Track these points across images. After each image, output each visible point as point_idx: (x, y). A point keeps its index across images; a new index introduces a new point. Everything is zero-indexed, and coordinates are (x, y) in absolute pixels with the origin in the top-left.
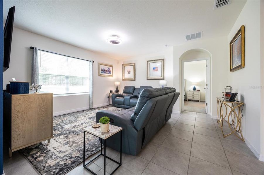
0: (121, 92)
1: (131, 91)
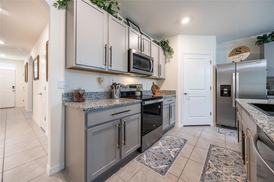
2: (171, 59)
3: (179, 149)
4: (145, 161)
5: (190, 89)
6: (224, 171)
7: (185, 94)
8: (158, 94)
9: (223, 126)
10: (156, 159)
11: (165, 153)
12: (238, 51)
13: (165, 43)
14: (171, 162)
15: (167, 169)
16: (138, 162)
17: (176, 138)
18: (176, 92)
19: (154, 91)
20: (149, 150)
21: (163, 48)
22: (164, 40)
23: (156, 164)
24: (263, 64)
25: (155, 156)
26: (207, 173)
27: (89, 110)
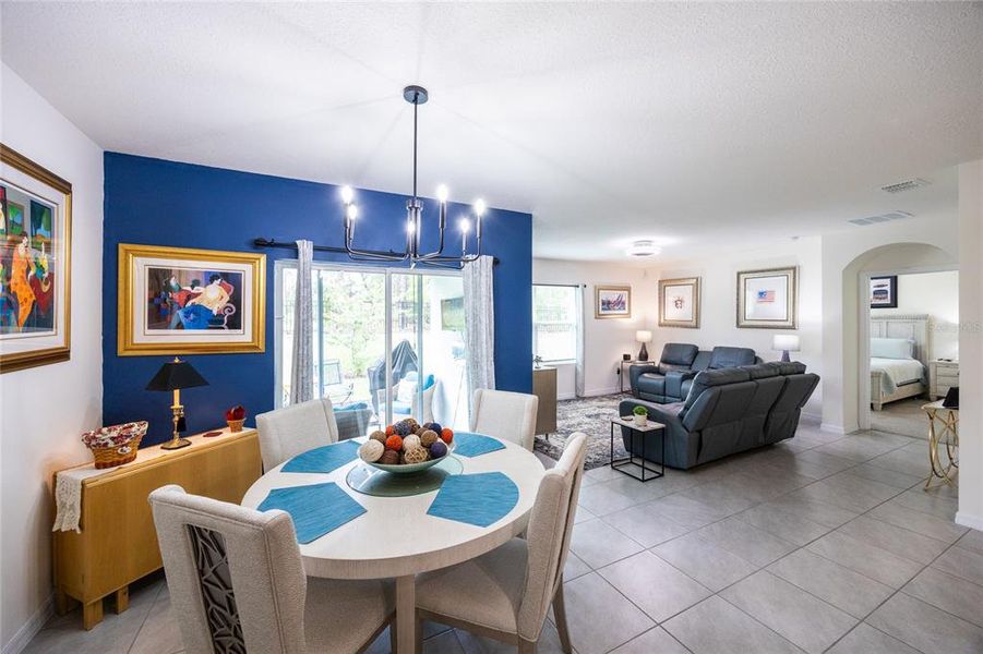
0: (655, 358)
1: (687, 360)
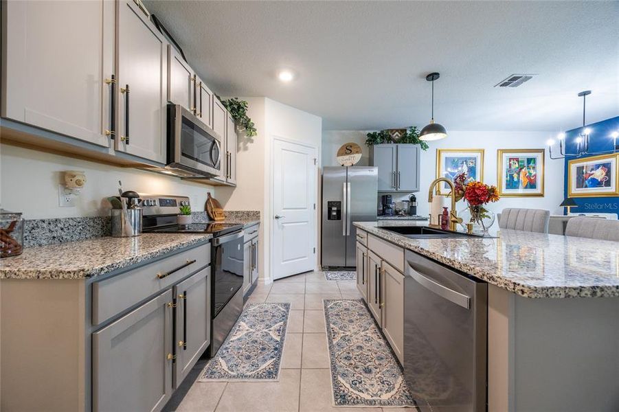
2: (249, 145)
3: (282, 322)
4: (227, 370)
5: (284, 209)
6: (352, 331)
7: (277, 218)
8: (220, 220)
9: (332, 268)
10: (248, 358)
11: (260, 340)
12: (348, 149)
13: (239, 107)
14: (278, 350)
15: (276, 364)
16: (210, 380)
17: (269, 306)
18: (261, 214)
19: (212, 212)
20: (224, 346)
21: (233, 116)
22: (237, 99)
23: (253, 366)
24: (374, 172)
25: (244, 353)
26: (335, 342)
27: (103, 273)
